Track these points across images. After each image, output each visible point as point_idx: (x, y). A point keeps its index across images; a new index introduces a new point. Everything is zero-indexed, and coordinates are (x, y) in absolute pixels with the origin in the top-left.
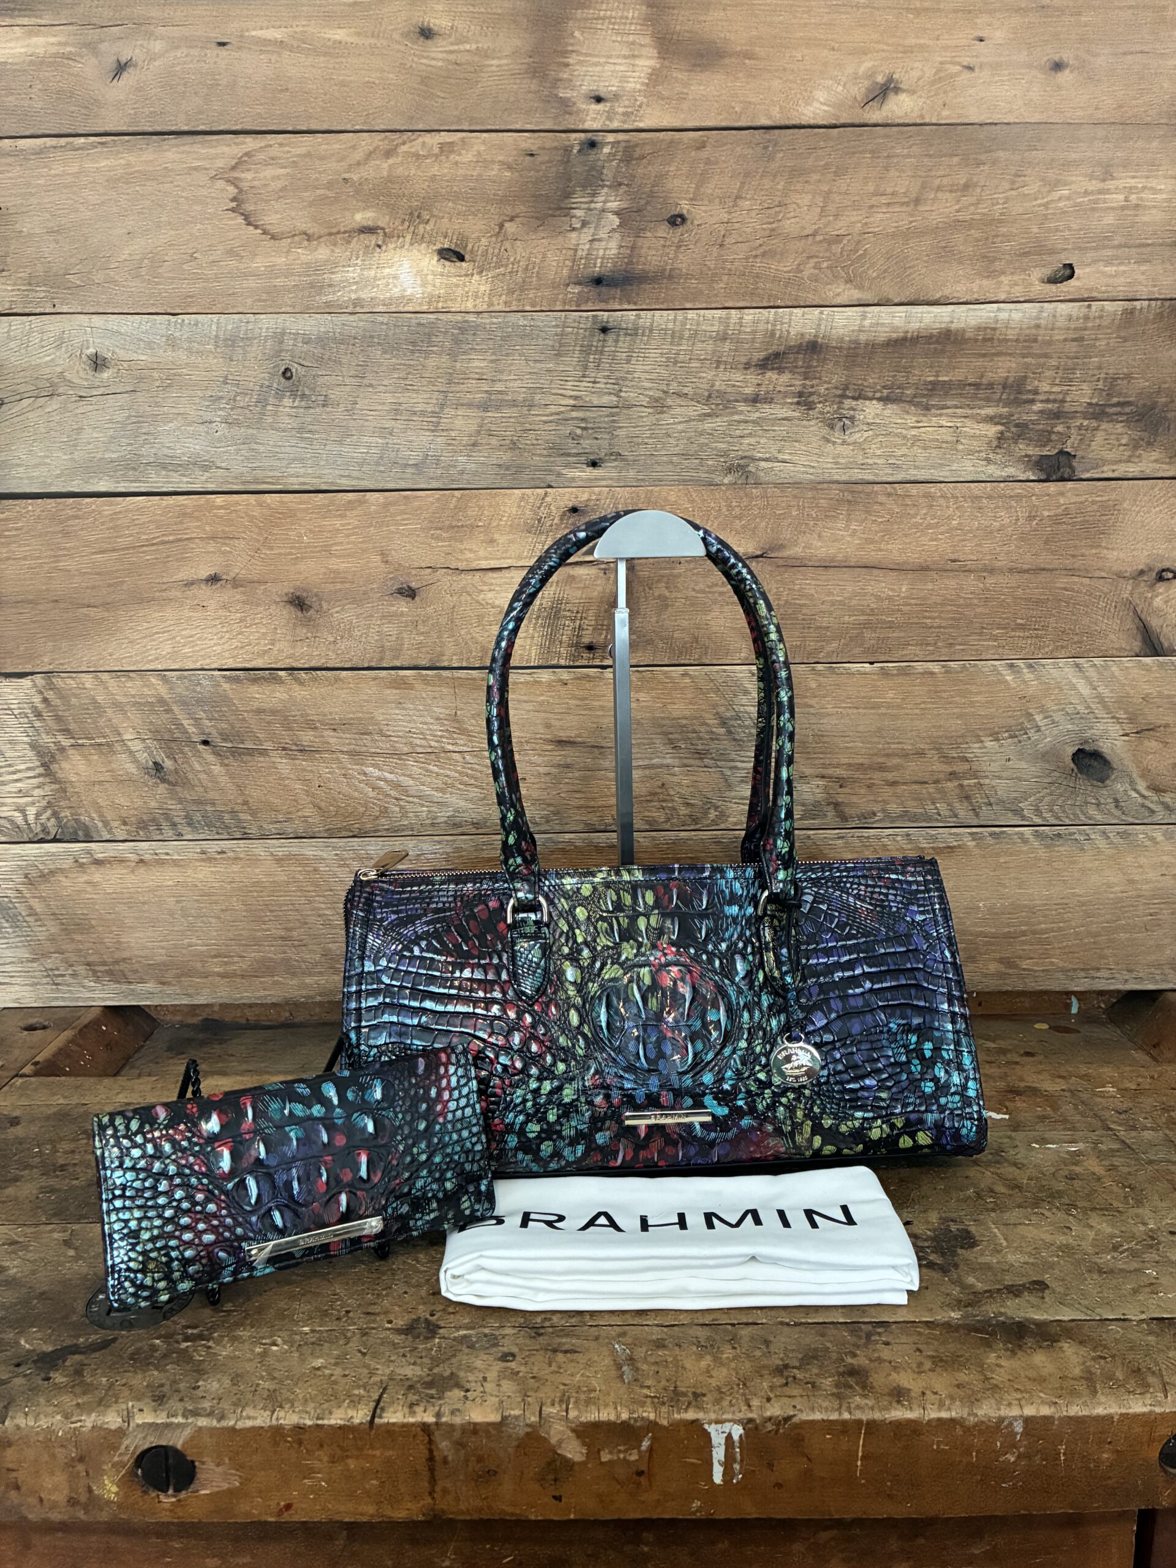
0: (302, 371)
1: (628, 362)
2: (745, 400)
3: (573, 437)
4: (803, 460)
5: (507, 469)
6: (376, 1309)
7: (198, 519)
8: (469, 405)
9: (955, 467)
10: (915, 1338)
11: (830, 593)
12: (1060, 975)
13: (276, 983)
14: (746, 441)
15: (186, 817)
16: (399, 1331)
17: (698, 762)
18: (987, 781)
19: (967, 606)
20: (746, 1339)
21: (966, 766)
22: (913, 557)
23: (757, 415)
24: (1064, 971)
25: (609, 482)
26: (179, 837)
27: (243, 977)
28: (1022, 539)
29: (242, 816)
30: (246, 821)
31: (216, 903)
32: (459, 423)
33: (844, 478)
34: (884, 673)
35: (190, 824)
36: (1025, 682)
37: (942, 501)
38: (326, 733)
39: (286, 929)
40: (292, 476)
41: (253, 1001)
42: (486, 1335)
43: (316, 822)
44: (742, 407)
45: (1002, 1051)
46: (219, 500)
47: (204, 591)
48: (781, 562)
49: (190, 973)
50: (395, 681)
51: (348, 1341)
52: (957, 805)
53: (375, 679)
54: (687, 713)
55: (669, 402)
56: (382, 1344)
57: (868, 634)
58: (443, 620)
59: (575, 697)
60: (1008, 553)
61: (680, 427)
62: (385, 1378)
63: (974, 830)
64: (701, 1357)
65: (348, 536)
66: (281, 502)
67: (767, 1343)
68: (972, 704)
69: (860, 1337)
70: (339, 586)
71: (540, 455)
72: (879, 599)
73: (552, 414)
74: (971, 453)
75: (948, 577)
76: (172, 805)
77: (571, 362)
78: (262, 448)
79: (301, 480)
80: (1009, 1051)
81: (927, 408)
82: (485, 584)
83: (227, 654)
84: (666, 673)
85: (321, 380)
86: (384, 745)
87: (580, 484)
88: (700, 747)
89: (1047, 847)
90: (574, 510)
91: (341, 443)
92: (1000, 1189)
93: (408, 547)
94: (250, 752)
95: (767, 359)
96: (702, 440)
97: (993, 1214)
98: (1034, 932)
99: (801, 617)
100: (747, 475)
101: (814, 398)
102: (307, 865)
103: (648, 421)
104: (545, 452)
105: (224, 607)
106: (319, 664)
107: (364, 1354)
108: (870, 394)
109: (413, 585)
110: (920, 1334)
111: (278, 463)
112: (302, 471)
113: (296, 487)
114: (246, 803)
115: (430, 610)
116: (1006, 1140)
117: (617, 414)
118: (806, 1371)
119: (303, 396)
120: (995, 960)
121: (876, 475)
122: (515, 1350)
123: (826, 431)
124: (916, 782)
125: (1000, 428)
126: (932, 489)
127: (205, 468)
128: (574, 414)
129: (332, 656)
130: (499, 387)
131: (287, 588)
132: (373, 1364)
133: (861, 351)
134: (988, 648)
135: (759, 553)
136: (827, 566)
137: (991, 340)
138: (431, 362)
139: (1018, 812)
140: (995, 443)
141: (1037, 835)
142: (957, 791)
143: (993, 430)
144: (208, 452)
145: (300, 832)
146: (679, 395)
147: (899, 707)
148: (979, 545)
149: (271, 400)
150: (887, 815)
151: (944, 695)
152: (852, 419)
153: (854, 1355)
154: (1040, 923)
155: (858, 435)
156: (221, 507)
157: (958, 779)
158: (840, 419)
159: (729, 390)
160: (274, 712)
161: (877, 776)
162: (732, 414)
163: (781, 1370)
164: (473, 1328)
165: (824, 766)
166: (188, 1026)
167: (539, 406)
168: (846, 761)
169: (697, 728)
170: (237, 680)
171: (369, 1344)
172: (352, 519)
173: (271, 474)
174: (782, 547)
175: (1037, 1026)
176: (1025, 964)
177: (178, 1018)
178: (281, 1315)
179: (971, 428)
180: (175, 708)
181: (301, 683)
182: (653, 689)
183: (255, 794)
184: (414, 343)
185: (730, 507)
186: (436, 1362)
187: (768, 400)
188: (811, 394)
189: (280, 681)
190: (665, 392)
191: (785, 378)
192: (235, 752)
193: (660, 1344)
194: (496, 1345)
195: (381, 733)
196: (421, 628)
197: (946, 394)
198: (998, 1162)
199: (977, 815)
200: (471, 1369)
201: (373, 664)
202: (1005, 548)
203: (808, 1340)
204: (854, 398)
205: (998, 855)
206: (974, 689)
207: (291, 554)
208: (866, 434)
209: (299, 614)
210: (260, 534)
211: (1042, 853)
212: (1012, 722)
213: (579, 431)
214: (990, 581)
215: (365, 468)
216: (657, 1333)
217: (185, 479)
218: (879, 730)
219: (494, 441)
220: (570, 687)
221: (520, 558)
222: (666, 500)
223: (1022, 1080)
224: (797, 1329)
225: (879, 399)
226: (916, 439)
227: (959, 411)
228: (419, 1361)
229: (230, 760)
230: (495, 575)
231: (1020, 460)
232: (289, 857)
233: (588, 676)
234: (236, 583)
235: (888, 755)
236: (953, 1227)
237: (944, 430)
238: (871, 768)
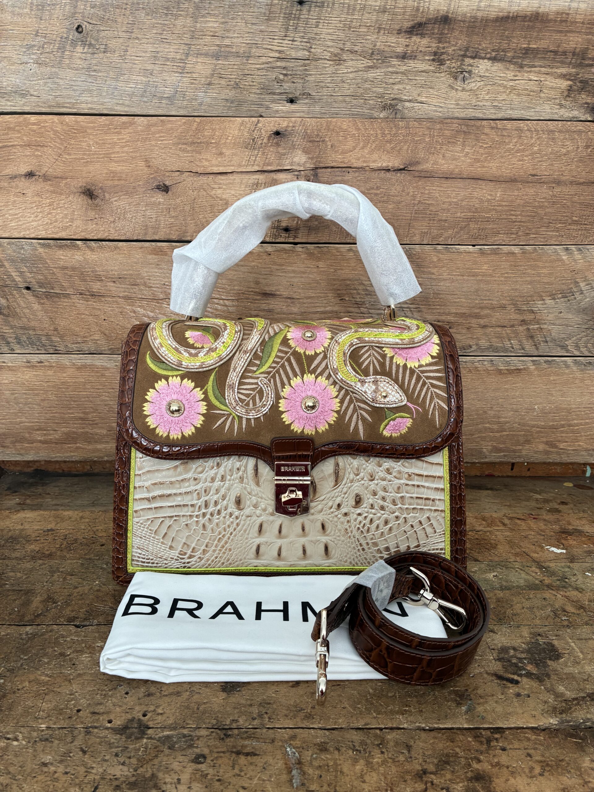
0: (90, 27)
1: (317, 26)
2: (397, 57)
3: (279, 81)
4: (435, 101)
5: (232, 102)
6: (100, 708)
7: (19, 132)
8: (206, 55)
9: (538, 109)
10: (526, 743)
11: (449, 197)
12: (584, 453)
13: (77, 448)
14: (396, 87)
15: (16, 338)
16: (116, 731)
17: (357, 310)
18: (545, 326)
19: (541, 207)
20: (392, 744)
21: (532, 317)
22: (506, 172)
23: (405, 68)
24: (587, 450)
25: (302, 114)
26: (12, 350)
27: (56, 443)
28: (580, 161)
29: (54, 338)
30: (58, 342)
31: (37, 395)
32: (199, 67)
33: (462, 115)
34: (482, 252)
35: (19, 343)
36: (575, 260)
37: (528, 133)
38: (108, 284)
39: (84, 413)
40: (82, 103)
41: (63, 459)
42: (184, 736)
43: (104, 345)
44: (395, 62)
45: (546, 501)
46: (33, 118)
47: (23, 183)
48: (417, 174)
49: (22, 440)
50: (155, 249)
51: (74, 738)
52: (525, 342)
53: (141, 248)
54: (351, 276)
55: (345, 57)
56: (100, 744)
57: (472, 225)
58: (187, 208)
59: (275, 264)
60: (571, 170)
61: (351, 76)
62: (97, 777)
63: (535, 358)
64: (355, 761)
65: (123, 147)
66: (76, 122)
67: (409, 748)
68: (539, 275)
69: (481, 743)
70: (116, 183)
71: (255, 93)
72: (481, 201)
73: (263, 64)
74: (549, 99)
75: (529, 187)
76: (6, 330)
77: (277, 25)
78: (61, 82)
79: (89, 105)
80: (551, 501)
81: (521, 66)
82: (215, 183)
83: (41, 228)
84: (337, 248)
85: (102, 34)
86: (147, 293)
87: (282, 115)
88: (358, 300)
89: (582, 370)
90: (277, 133)
91: (117, 79)
92: (570, 609)
93: (164, 156)
94: (58, 295)
95: (413, 27)
96: (367, 86)
97: (568, 630)
98: (570, 425)
99: (428, 212)
100: (396, 111)
101: (444, 57)
102: (97, 372)
103: (330, 70)
104: (258, 91)
105: (38, 195)
106: (103, 237)
107: (84, 752)
108: (483, 55)
109: (167, 183)
110: (529, 739)
111: (72, 93)
112: (90, 99)
113: (86, 111)
114: (56, 330)
115: (178, 201)
116: (567, 570)
117: (309, 65)
118: (443, 775)
119: (90, 45)
120: (543, 442)
121: (484, 114)
122: (206, 751)
123: (451, 80)
124: (499, 326)
125: (569, 83)
126: (521, 124)
127: (23, 96)
128: (279, 64)
129: (113, 231)
130: (227, 42)
131: (81, 183)
132: (90, 763)
133: (478, 24)
134: (552, 237)
135: (402, 167)
136: (448, 177)
137: (566, 21)
138: (180, 22)
139: (564, 347)
140: (566, 93)
141: (576, 362)
142: (525, 332)
143: (565, 84)
144: (25, 84)
145: (93, 350)
146: (352, 52)
147: (491, 276)
148: (552, 165)
149: (68, 47)
150: (479, 348)
151: (520, 268)
152: (470, 72)
153: (479, 761)
154: (574, 419)
155: (473, 84)
156: (34, 124)
157: (526, 324)
158: (462, 72)
159: (386, 49)
160: (74, 269)
161: (474, 321)
162: (388, 67)
163: (422, 774)
164: (175, 729)
165: (440, 314)
166: (25, 474)
167: (255, 57)
168: (454, 311)
169: (357, 287)
170: (48, 246)
171: (90, 742)
172: (126, 135)
173: (69, 101)
174: (418, 163)
175: (566, 484)
176: (562, 446)
177: (18, 468)
178: (26, 713)
179: (551, 82)
180: (6, 264)
181: (92, 249)
182: (328, 259)
183: (62, 323)
184: (167, 8)
185: (383, 134)
186: (142, 762)
187: (413, 57)
188: (443, 53)
189: (78, 248)
190: (342, 49)
191: (425, 41)
192: (49, 296)
193: (323, 748)
194: (191, 746)
195: (145, 284)
196: (173, 214)
197: (535, 57)
198: (564, 587)
199: (537, 349)
200: (168, 770)
201: (140, 238)
202: (569, 167)
203: (441, 746)
204: (473, 58)
205: (549, 375)
206: (540, 264)
207: (83, 159)
208: (479, 84)
209: (90, 201)
210: (62, 144)
211: (578, 375)
212: (564, 287)
213: (281, 77)
214: (558, 190)
215: (135, 99)
216: (321, 737)
217: (9, 103)
218: (477, 291)
219: (223, 82)
220: (272, 256)
221: (240, 166)
222: (340, 128)
223: (569, 524)
224: (432, 734)
225: (489, 59)
226: (513, 88)
227: (543, 69)
228: (127, 761)
229: (45, 301)
230: (223, 177)
231: (582, 106)
232: (84, 366)
233: (285, 249)
234: (46, 178)
235: (481, 308)
236: (541, 640)
237: (532, 83)
238: (471, 316)
